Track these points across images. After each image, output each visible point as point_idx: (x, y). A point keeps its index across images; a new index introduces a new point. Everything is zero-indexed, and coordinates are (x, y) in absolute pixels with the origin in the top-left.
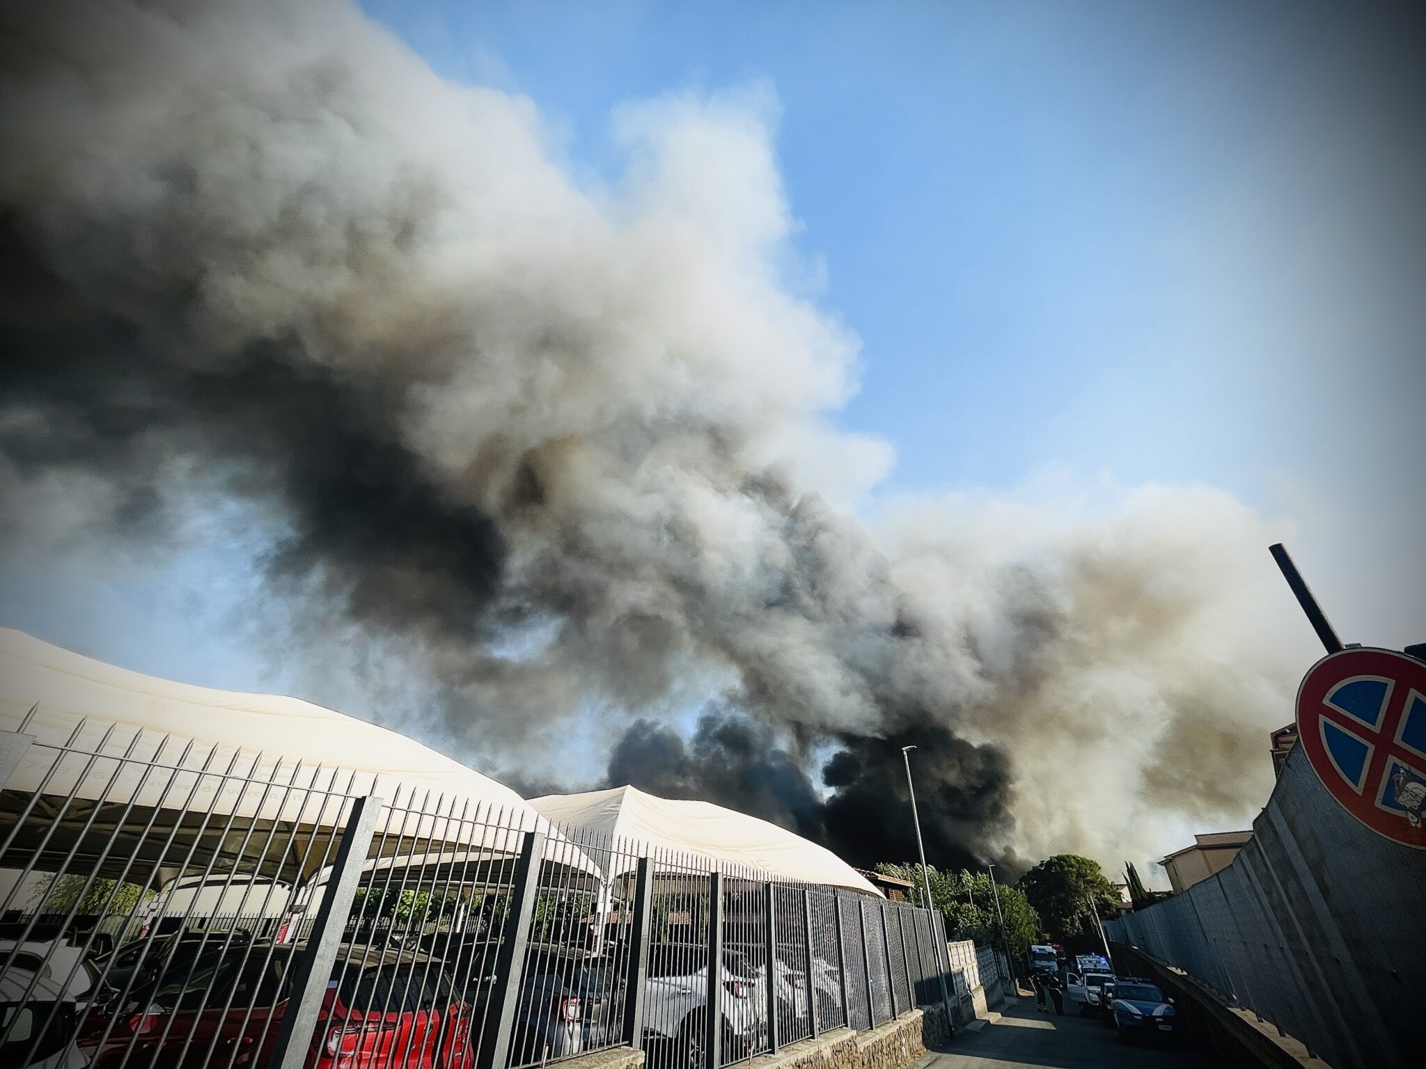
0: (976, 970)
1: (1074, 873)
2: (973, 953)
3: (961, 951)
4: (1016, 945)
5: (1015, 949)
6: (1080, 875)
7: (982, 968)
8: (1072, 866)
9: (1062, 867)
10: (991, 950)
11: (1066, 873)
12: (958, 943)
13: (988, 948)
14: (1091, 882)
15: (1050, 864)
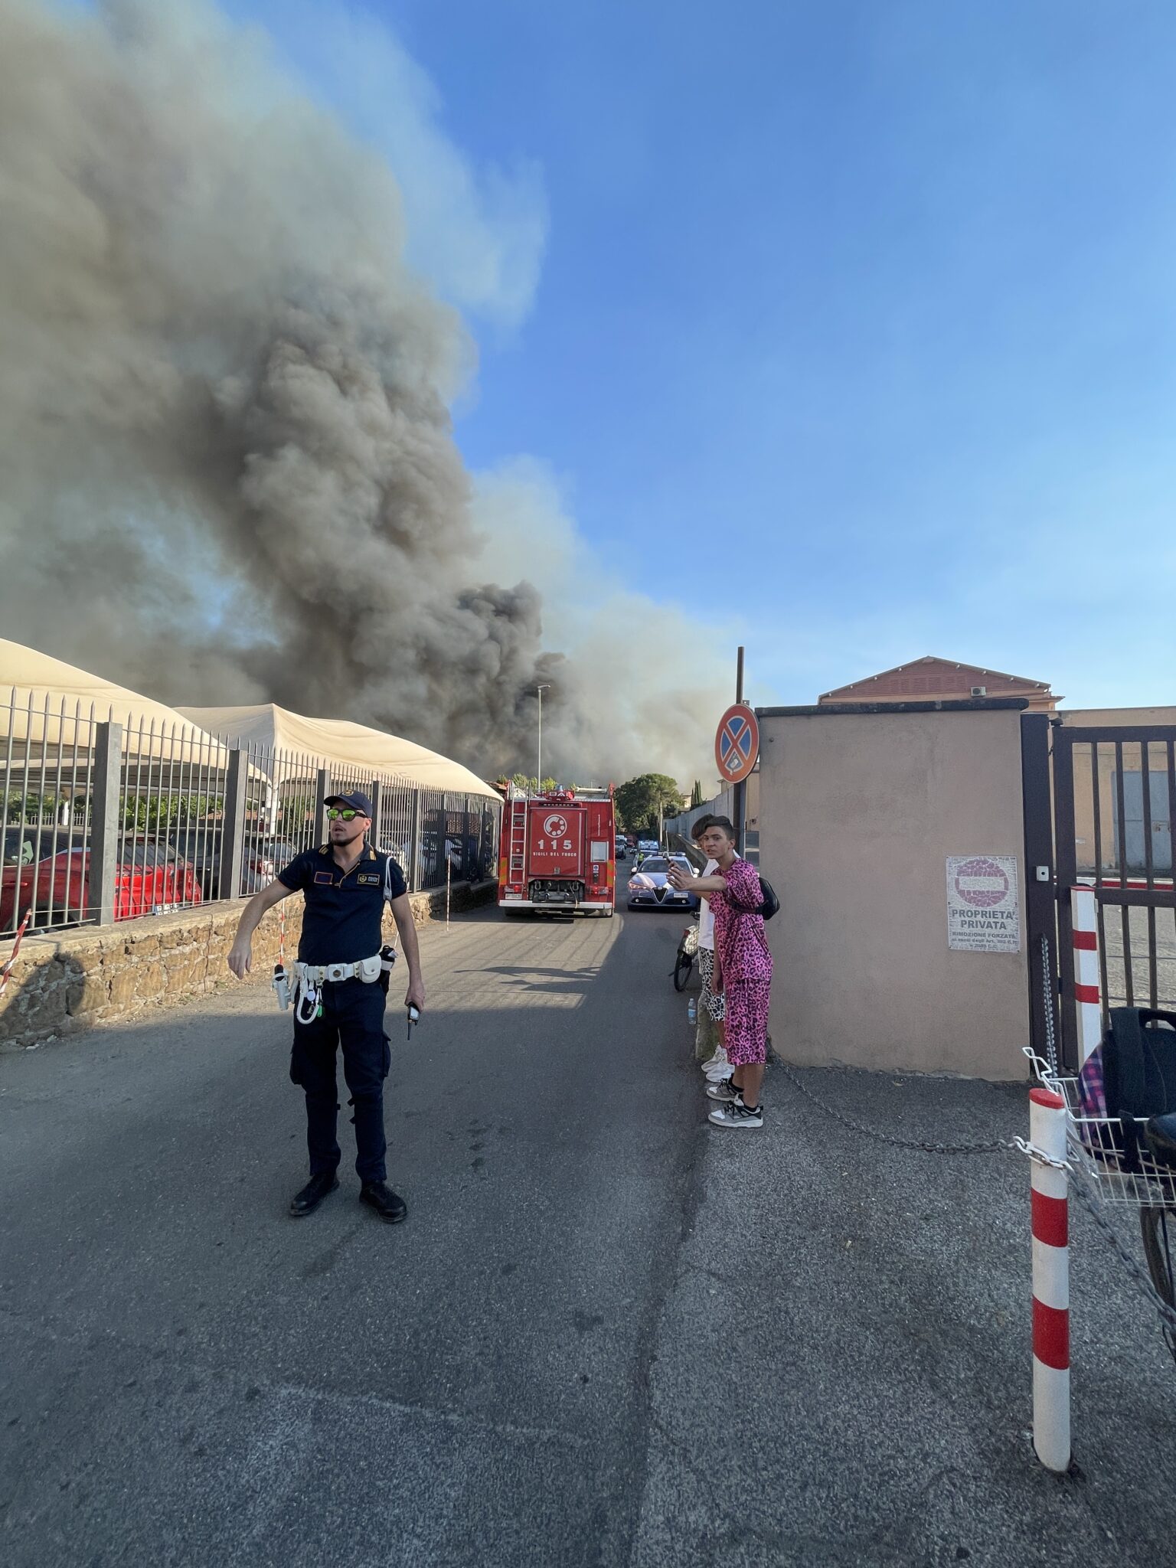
1: (655, 787)
6: (659, 789)
8: (655, 782)
9: (648, 782)
11: (649, 787)
14: (667, 793)
15: (639, 781)
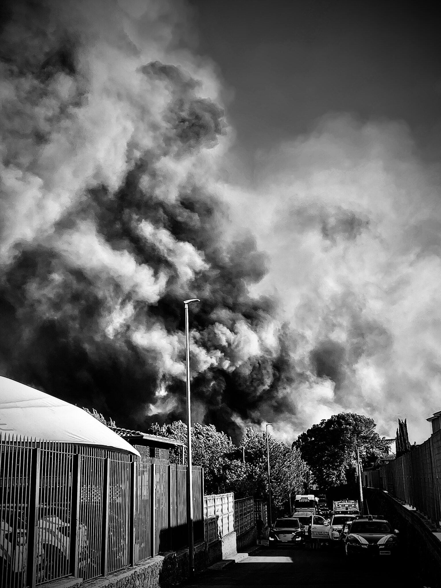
0: (232, 518)
1: (350, 430)
2: (231, 505)
3: (218, 502)
4: (280, 496)
5: (278, 499)
6: (355, 432)
7: (238, 516)
8: (350, 424)
10: (252, 501)
12: (216, 496)
13: (249, 499)
14: (364, 437)
